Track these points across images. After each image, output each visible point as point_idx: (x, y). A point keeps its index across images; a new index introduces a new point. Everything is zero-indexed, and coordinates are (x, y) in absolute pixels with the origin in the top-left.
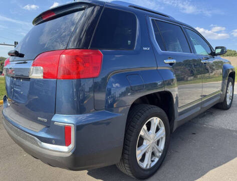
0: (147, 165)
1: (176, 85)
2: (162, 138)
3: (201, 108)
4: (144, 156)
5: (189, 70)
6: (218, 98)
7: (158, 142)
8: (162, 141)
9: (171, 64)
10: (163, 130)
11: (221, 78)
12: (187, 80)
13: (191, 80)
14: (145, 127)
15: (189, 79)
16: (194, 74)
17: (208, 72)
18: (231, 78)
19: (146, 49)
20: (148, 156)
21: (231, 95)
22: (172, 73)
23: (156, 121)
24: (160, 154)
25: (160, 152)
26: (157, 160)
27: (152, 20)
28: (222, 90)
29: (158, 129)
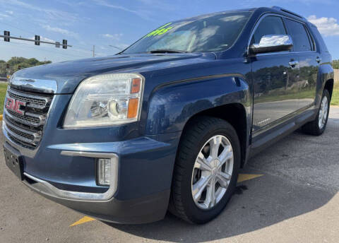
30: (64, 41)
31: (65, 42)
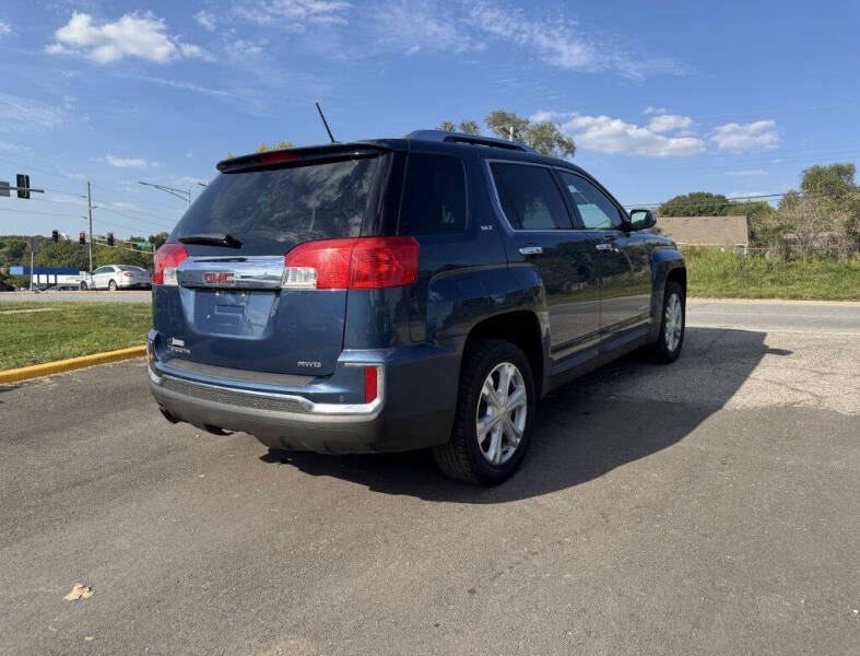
0: (495, 456)
1: (545, 305)
2: (520, 407)
3: (601, 353)
4: (489, 436)
5: (573, 265)
6: (644, 332)
7: (513, 415)
8: (519, 414)
9: (533, 256)
10: (521, 391)
11: (650, 286)
12: (569, 293)
13: (579, 292)
14: (490, 379)
15: (574, 288)
16: (588, 276)
17: (628, 269)
18: (676, 284)
19: (486, 228)
20: (496, 439)
21: (679, 326)
22: (535, 274)
23: (509, 370)
24: (519, 440)
25: (517, 435)
26: (512, 450)
27: (491, 164)
28: (652, 315)
29: (512, 390)
30: (19, 177)
31: (23, 181)
